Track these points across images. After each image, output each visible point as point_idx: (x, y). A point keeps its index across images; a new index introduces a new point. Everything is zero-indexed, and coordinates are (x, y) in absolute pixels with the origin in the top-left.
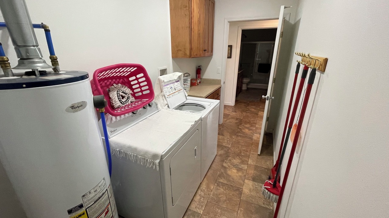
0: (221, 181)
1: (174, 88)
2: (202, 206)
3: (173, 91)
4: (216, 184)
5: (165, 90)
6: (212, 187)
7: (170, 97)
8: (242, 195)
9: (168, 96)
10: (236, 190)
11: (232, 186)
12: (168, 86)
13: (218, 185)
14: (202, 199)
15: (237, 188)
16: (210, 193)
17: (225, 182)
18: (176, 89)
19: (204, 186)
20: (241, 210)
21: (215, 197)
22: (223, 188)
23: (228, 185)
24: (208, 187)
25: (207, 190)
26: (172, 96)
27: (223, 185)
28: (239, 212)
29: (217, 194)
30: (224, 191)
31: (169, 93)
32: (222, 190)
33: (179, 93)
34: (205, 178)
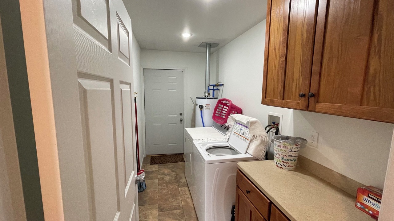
0: (179, 211)
1: (243, 132)
2: (181, 191)
3: (241, 133)
4: (181, 206)
5: (236, 126)
6: (182, 203)
7: (235, 135)
8: (157, 207)
9: (234, 132)
10: (163, 209)
11: (168, 211)
12: (240, 126)
13: (179, 206)
14: (184, 194)
15: (163, 210)
16: (182, 199)
17: (175, 212)
18: (245, 134)
19: (189, 200)
20: (156, 198)
21: (177, 198)
22: (174, 206)
23: (171, 210)
24: (185, 201)
25: (185, 200)
26: (237, 136)
27: (175, 209)
28: (157, 197)
29: (177, 200)
30: (172, 204)
31: (237, 131)
32: (174, 204)
33: (243, 140)
34: (193, 207)
